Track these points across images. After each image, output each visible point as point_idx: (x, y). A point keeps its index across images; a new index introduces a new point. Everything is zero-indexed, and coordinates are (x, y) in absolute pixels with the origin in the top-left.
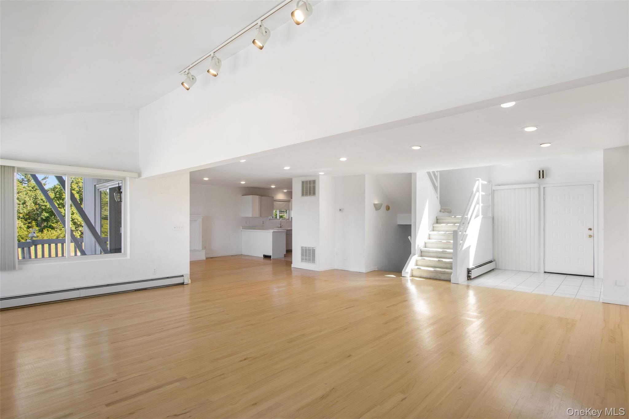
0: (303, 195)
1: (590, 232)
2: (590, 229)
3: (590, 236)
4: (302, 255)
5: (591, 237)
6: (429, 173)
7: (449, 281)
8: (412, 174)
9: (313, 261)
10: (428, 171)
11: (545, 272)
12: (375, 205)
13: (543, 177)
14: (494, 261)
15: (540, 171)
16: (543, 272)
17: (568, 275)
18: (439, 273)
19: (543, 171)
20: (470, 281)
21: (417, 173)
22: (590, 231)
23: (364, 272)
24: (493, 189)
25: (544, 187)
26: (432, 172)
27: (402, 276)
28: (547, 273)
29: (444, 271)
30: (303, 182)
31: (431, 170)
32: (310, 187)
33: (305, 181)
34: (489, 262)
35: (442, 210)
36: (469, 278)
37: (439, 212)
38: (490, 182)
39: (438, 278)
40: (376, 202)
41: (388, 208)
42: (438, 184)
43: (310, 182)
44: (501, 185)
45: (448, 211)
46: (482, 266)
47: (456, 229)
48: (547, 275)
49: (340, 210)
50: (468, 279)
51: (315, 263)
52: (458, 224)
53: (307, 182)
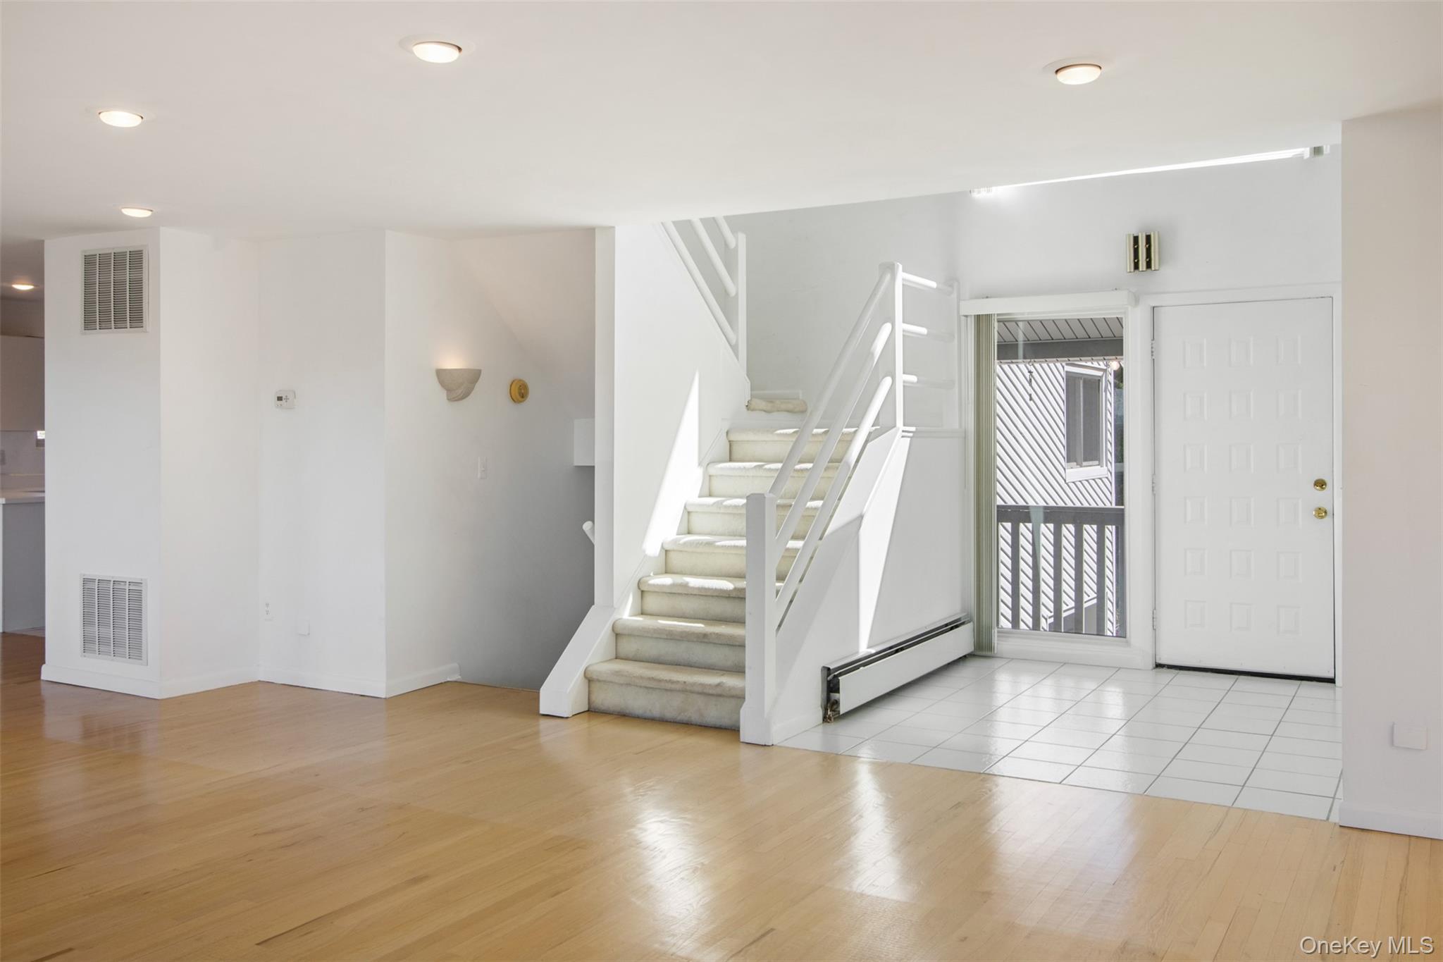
0: (89, 324)
1: (1320, 498)
2: (1320, 484)
3: (1321, 513)
4: (87, 620)
5: (1322, 517)
6: (685, 228)
7: (731, 731)
8: (596, 230)
9: (135, 650)
10: (682, 216)
11: (1159, 666)
12: (443, 376)
13: (1149, 265)
14: (969, 622)
15: (1136, 239)
16: (1151, 665)
17: (1242, 677)
18: (699, 693)
19: (1148, 238)
20: (832, 726)
21: (617, 228)
22: (1318, 493)
23: (382, 694)
24: (963, 312)
25: (1154, 307)
26: (704, 221)
27: (542, 711)
28: (1165, 670)
29: (718, 685)
30: (89, 261)
31: (695, 215)
32: (119, 284)
33: (98, 253)
34: (946, 625)
35: (759, 403)
36: (831, 710)
37: (744, 409)
38: (951, 281)
39: (695, 718)
40: (453, 362)
41: (520, 392)
42: (738, 287)
43: (119, 258)
44: (991, 297)
45: (790, 406)
46: (902, 649)
47: (761, 485)
48: (1166, 675)
49: (280, 399)
50: (826, 719)
51: (140, 657)
52: (779, 466)
53: (104, 258)
